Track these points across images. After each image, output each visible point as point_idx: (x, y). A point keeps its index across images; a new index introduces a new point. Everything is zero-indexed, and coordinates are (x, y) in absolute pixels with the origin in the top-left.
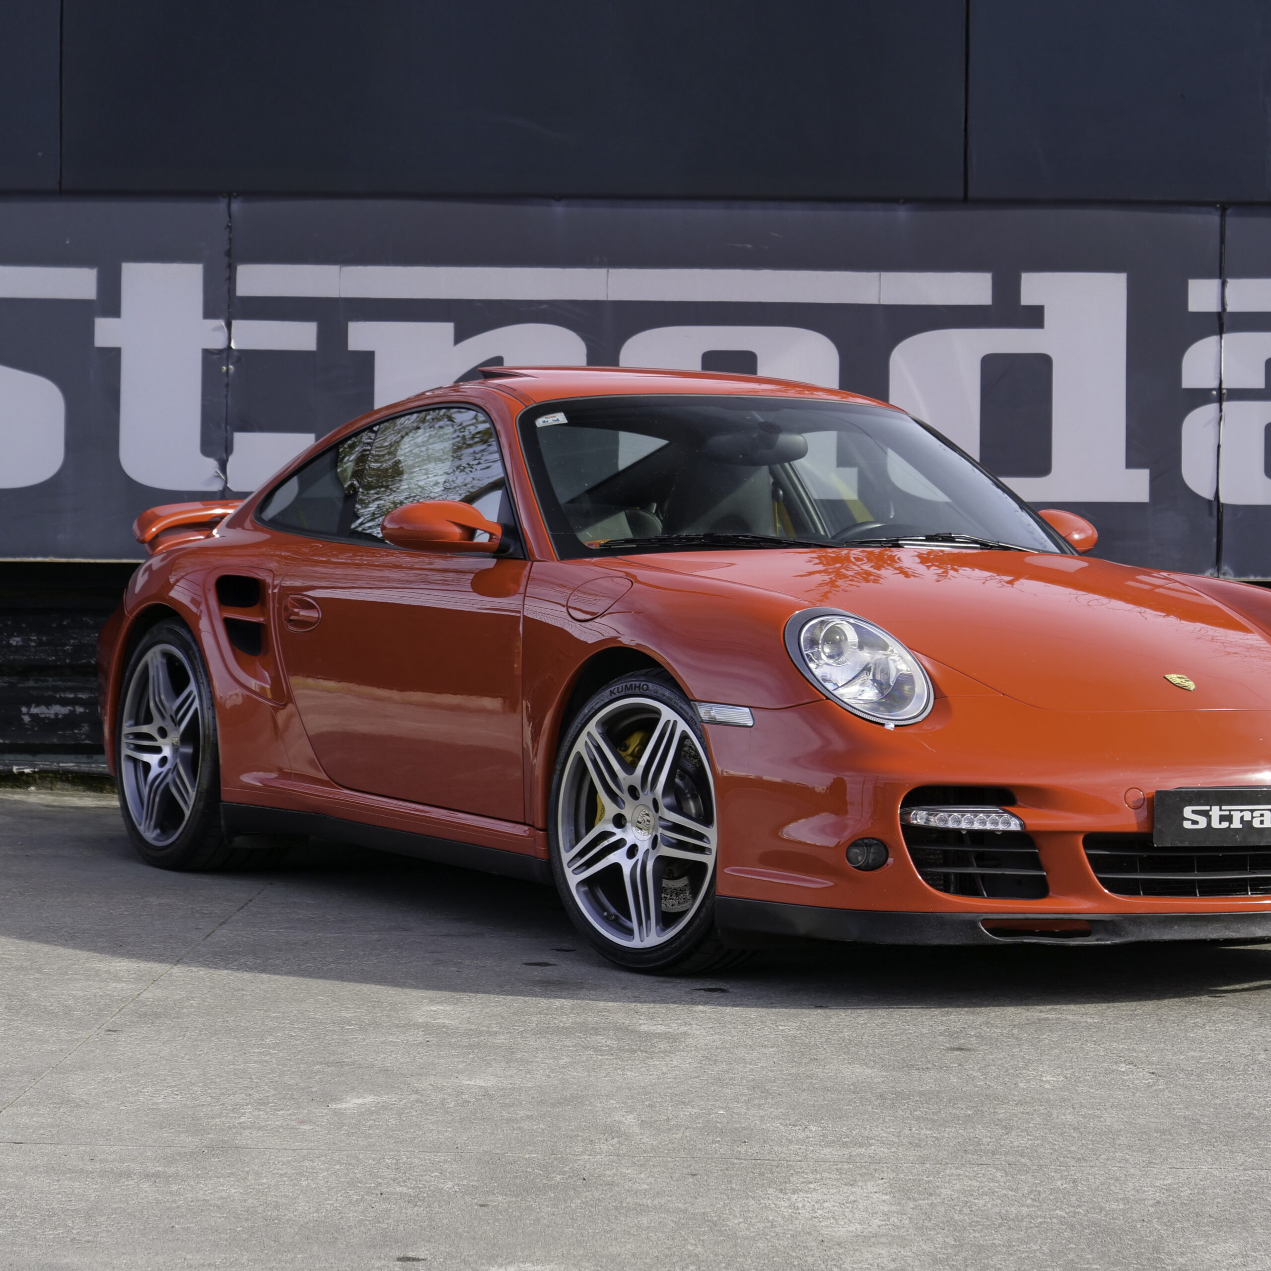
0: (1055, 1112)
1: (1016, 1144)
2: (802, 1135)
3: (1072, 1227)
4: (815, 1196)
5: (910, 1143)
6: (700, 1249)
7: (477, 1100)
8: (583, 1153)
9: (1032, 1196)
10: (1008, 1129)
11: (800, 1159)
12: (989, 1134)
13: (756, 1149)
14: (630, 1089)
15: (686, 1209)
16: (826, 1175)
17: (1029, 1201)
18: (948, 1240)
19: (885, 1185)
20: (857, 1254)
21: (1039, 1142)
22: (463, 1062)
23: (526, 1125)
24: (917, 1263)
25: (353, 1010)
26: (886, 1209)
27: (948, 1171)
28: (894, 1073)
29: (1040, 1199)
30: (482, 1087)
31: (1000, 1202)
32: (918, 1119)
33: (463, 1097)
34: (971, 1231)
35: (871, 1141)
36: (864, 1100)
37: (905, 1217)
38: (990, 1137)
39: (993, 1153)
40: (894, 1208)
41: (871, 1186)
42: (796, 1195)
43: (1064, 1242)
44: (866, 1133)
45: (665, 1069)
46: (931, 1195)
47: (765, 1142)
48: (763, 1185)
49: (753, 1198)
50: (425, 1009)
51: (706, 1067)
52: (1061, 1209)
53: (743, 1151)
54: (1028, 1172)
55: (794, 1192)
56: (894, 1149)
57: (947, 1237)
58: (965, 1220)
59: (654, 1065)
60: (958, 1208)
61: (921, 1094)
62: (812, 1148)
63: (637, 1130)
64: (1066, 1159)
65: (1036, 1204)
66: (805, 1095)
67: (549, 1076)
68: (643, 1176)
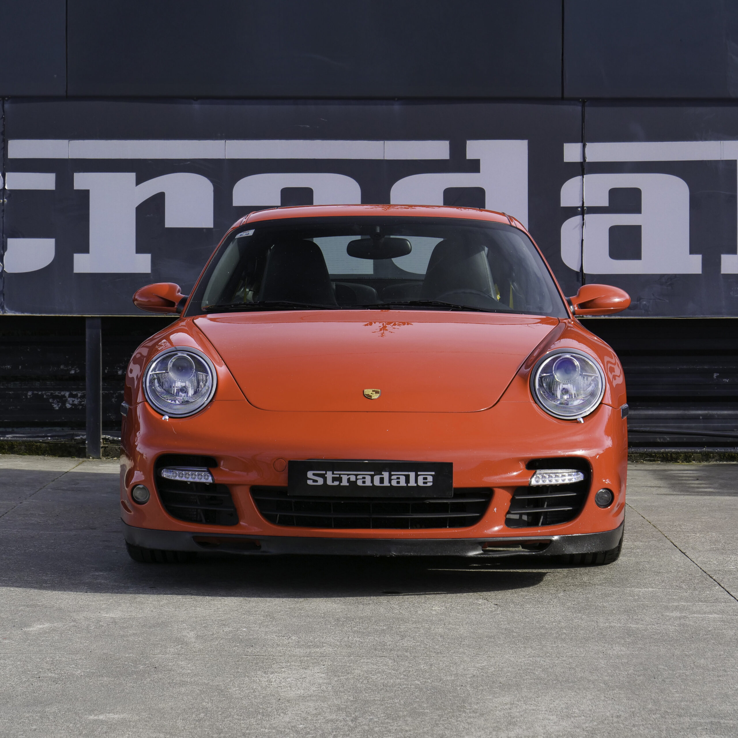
0: (433, 627)
1: (405, 645)
2: (286, 642)
3: (421, 690)
4: (284, 675)
5: (346, 645)
6: (210, 705)
7: (108, 625)
8: (160, 653)
9: (405, 673)
10: (403, 637)
11: (281, 655)
12: (392, 640)
13: (258, 650)
14: (196, 618)
15: (209, 683)
16: (293, 663)
17: (402, 676)
18: (349, 698)
19: (324, 669)
20: (297, 706)
21: (419, 644)
22: (105, 604)
23: (131, 639)
24: (329, 710)
25: (50, 575)
26: (321, 681)
27: (362, 661)
28: (349, 607)
29: (409, 675)
30: (112, 618)
31: (386, 676)
32: (354, 632)
33: (100, 623)
34: (364, 693)
35: (324, 645)
36: (327, 622)
37: (330, 686)
38: (392, 642)
39: (391, 650)
40: (325, 681)
41: (316, 669)
42: (273, 675)
43: (414, 698)
44: (323, 640)
45: (219, 606)
46: (348, 673)
47: (264, 646)
48: (256, 670)
49: (248, 677)
50: (91, 574)
51: (243, 605)
52: (418, 680)
53: (250, 651)
54: (407, 660)
55: (272, 673)
56: (336, 649)
57: (350, 696)
58: (363, 687)
59: (214, 604)
60: (361, 680)
61: (361, 618)
62: (289, 649)
63: (193, 640)
64: (431, 653)
65: (406, 677)
66: (294, 620)
67: (152, 611)
68: (189, 665)
